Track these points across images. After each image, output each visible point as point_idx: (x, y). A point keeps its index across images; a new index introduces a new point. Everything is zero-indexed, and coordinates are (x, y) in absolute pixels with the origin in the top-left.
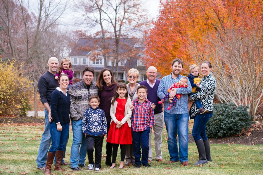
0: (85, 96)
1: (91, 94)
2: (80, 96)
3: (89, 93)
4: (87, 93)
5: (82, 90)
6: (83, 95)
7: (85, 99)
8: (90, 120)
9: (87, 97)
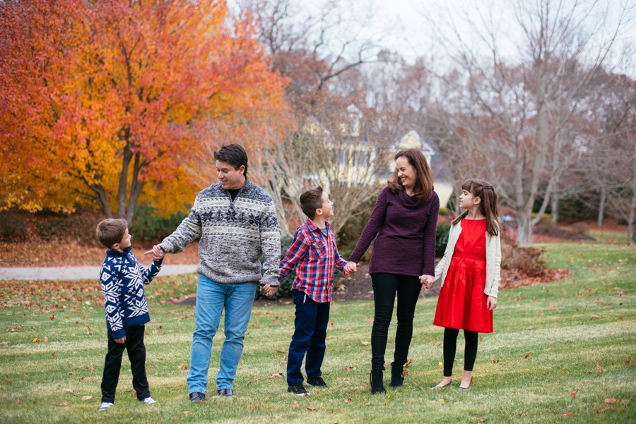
0: (219, 212)
1: (235, 209)
2: (208, 213)
3: (232, 207)
4: (225, 207)
5: (217, 199)
6: (216, 210)
7: (219, 220)
8: (129, 285)
9: (225, 216)
